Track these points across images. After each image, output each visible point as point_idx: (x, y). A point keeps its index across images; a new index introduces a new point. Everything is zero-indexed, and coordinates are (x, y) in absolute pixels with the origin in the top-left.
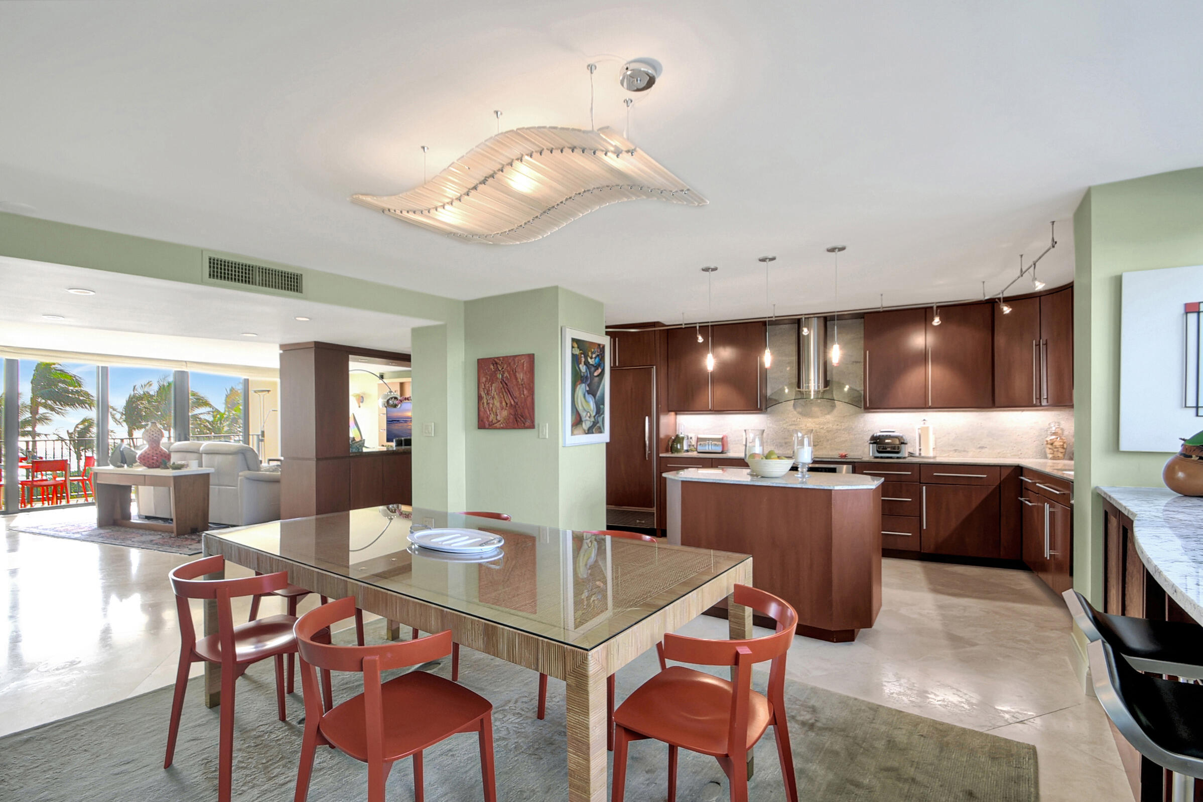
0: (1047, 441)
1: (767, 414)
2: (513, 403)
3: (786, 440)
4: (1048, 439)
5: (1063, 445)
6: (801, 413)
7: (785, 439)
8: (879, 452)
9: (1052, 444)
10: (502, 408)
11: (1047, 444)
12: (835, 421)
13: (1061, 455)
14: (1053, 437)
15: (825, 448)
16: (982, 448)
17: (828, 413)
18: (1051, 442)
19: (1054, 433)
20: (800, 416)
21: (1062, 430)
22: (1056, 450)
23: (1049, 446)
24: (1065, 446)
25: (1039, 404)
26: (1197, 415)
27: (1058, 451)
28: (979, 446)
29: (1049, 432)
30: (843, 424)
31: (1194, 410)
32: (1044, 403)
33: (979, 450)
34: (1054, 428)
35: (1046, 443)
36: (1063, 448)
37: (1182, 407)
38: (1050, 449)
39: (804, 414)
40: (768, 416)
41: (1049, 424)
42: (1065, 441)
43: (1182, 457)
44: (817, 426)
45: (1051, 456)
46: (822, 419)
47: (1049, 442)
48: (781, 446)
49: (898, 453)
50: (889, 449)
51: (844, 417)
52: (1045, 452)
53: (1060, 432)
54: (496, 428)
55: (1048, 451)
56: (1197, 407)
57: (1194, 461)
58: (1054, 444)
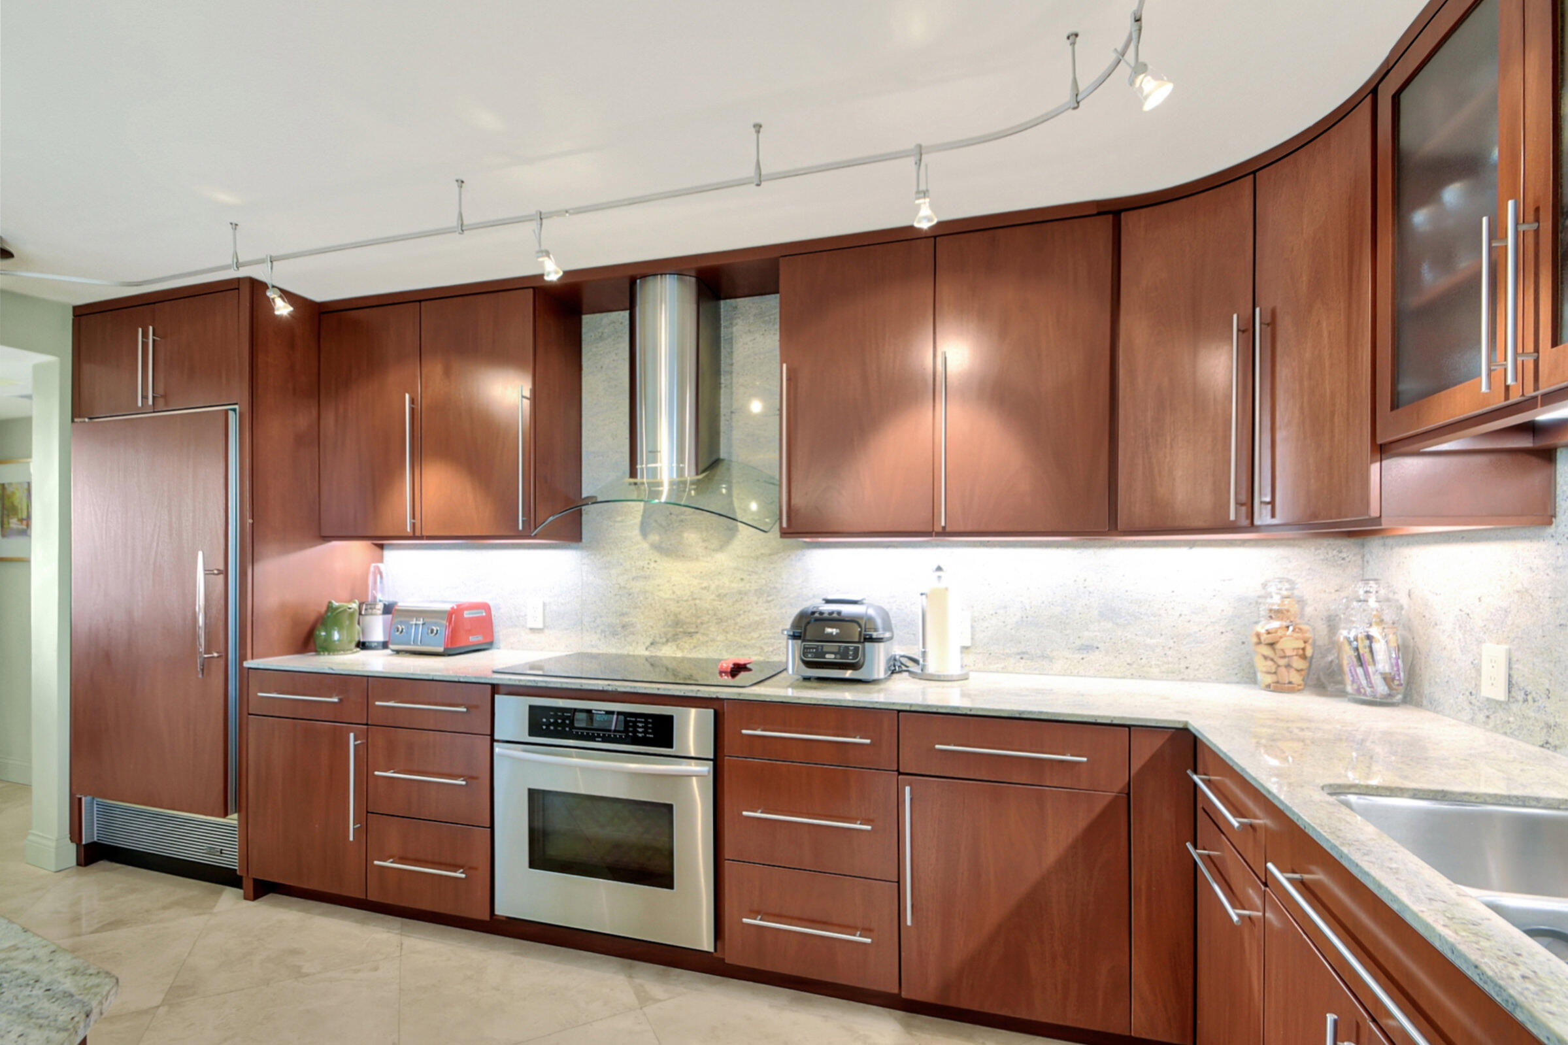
0: (1258, 635)
1: (582, 548)
3: (626, 619)
4: (1261, 629)
5: (1304, 649)
6: (657, 548)
7: (623, 614)
8: (809, 664)
9: (1272, 645)
11: (1259, 643)
12: (737, 569)
13: (1296, 678)
14: (1275, 624)
15: (713, 640)
16: (1087, 648)
17: (721, 548)
18: (1270, 638)
19: (1278, 611)
20: (655, 555)
21: (1301, 602)
22: (1282, 662)
23: (1267, 651)
24: (1309, 652)
25: (1245, 522)
27: (1288, 666)
28: (1078, 642)
29: (1262, 608)
30: (755, 577)
32: (1263, 517)
33: (1078, 656)
34: (1276, 599)
35: (1255, 640)
36: (1304, 657)
38: (1266, 658)
39: (666, 551)
40: (585, 553)
41: (1264, 586)
42: (1308, 635)
44: (695, 582)
45: (1269, 679)
46: (708, 564)
47: (1264, 637)
48: (614, 634)
49: (854, 667)
50: (830, 657)
51: (757, 558)
52: (1252, 665)
53: (1295, 608)
55: (1261, 665)
58: (1278, 646)
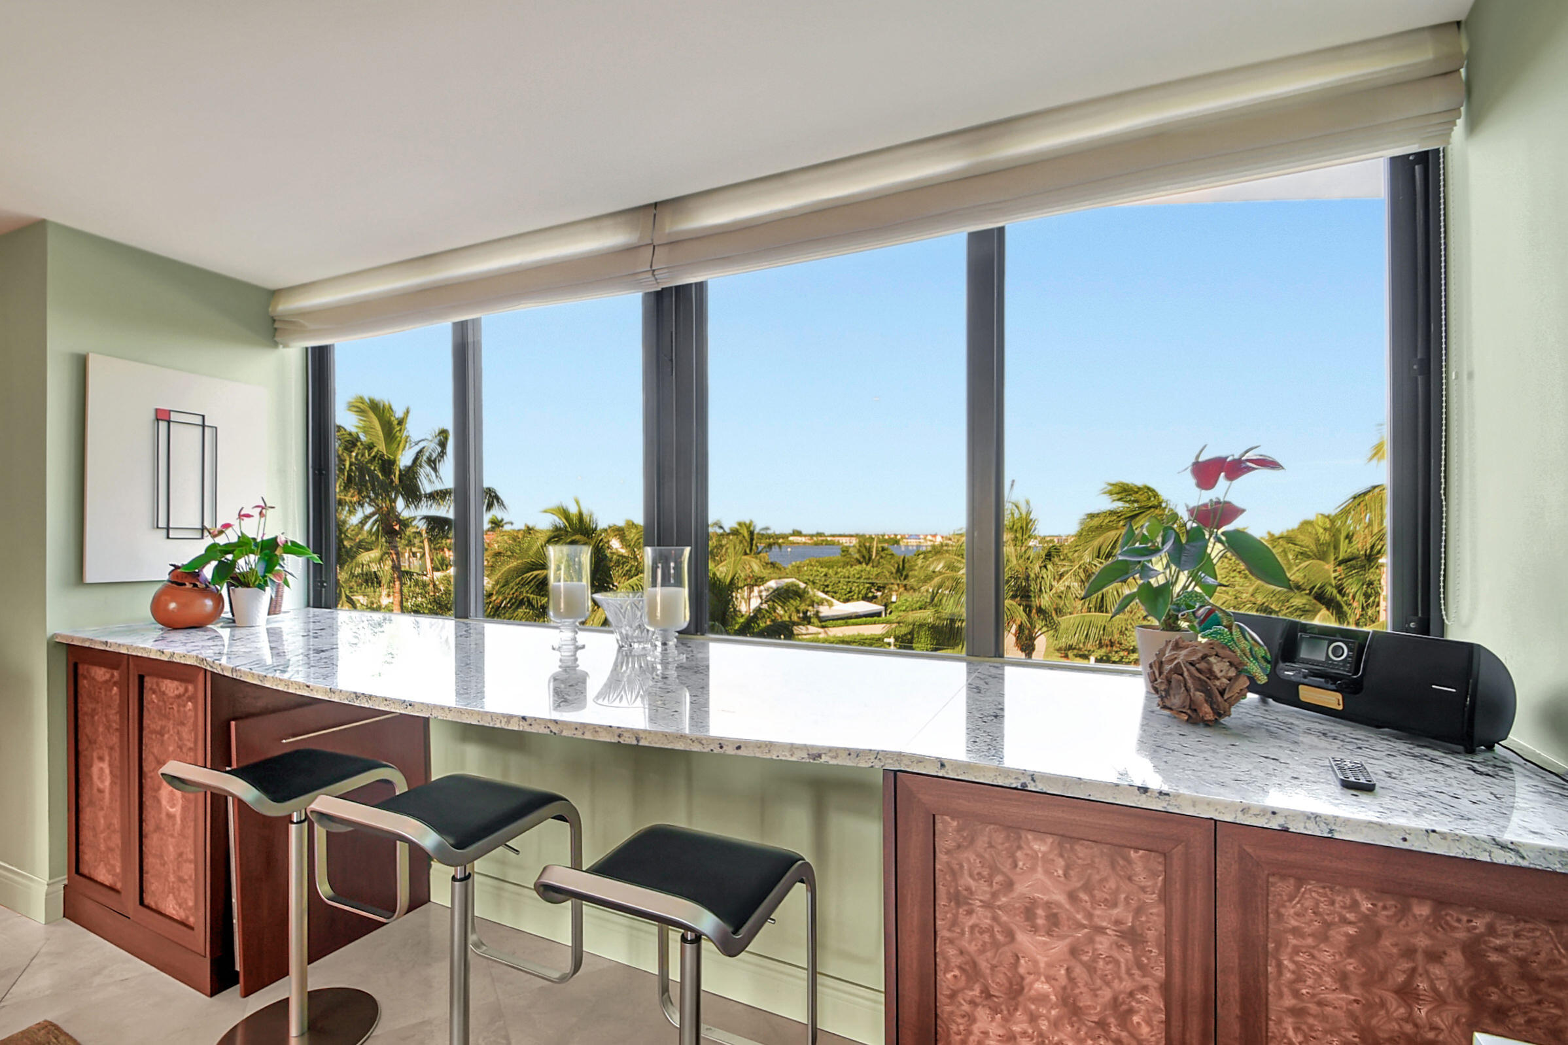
26: (168, 537)
31: (165, 531)
37: (154, 528)
43: (170, 584)
56: (168, 529)
57: (188, 589)
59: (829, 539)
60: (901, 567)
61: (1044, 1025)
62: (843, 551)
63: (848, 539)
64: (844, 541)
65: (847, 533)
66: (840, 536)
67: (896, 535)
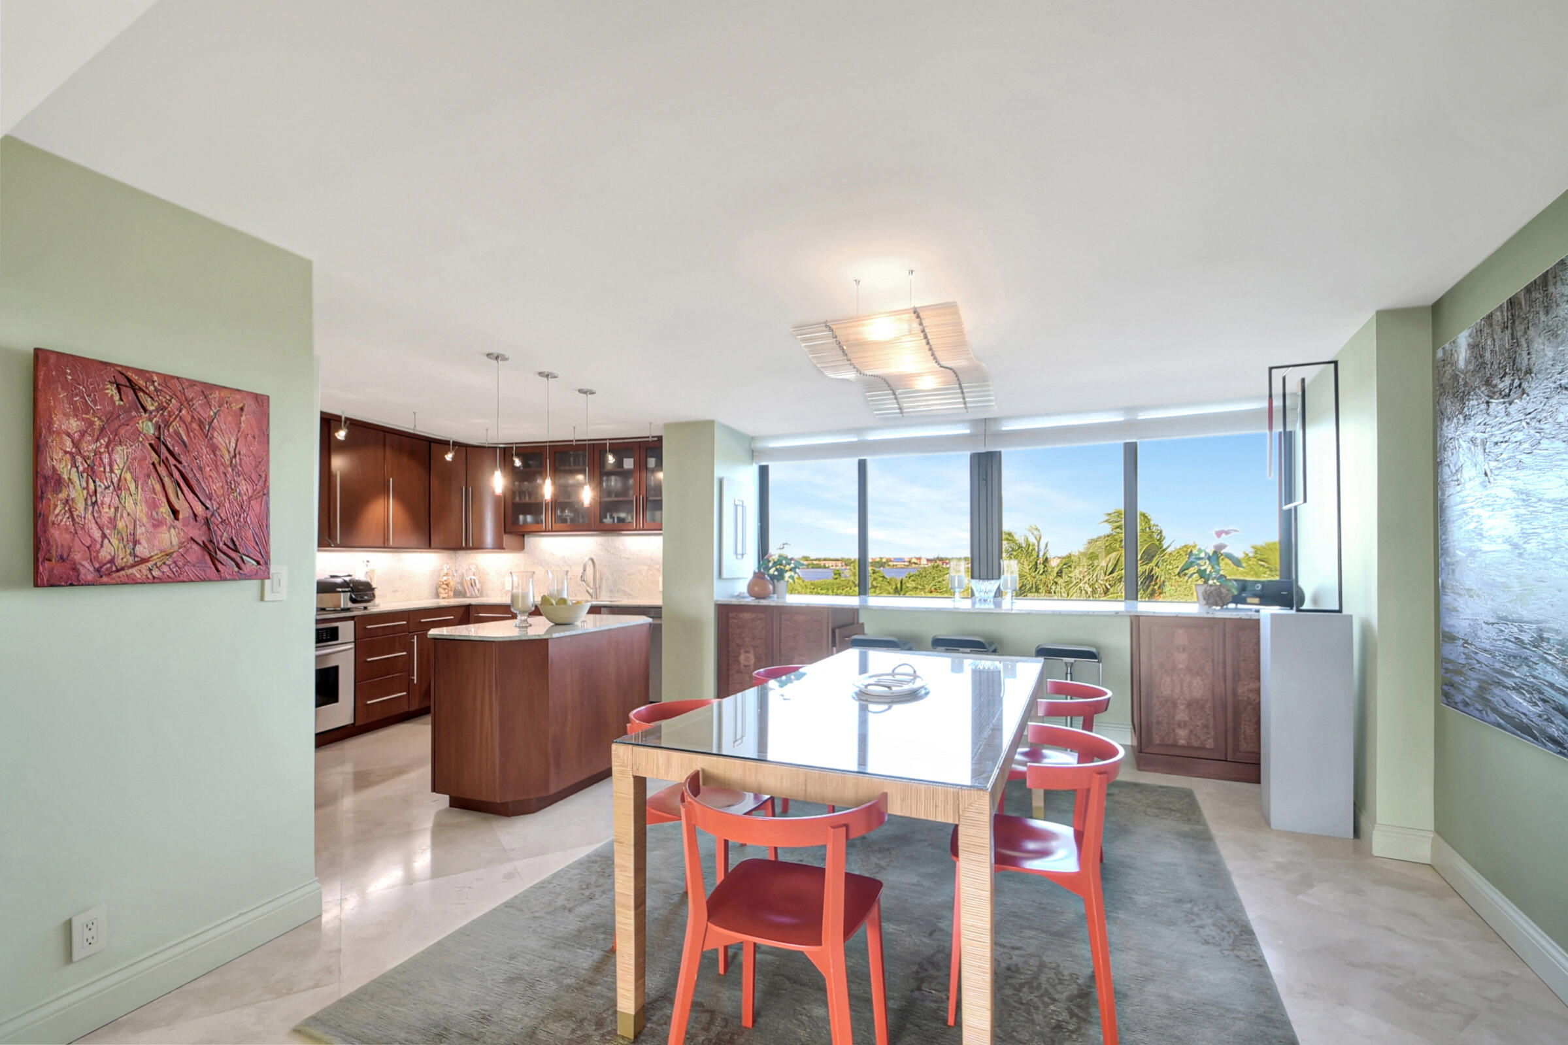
2: (199, 509)
10: (157, 524)
14: (446, 578)
19: (447, 574)
34: (446, 570)
35: (440, 583)
37: (734, 554)
43: (754, 578)
52: (437, 592)
54: (133, 581)
59: (815, 562)
60: (899, 588)
61: (1182, 676)
62: (835, 574)
63: (834, 562)
64: (830, 565)
65: (832, 557)
66: (825, 560)
67: (881, 558)
